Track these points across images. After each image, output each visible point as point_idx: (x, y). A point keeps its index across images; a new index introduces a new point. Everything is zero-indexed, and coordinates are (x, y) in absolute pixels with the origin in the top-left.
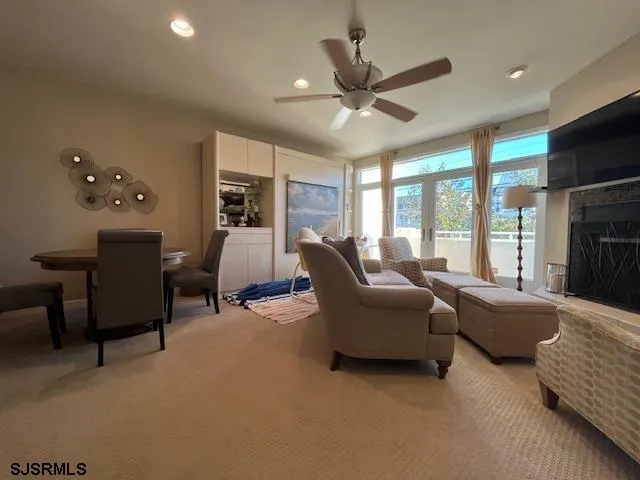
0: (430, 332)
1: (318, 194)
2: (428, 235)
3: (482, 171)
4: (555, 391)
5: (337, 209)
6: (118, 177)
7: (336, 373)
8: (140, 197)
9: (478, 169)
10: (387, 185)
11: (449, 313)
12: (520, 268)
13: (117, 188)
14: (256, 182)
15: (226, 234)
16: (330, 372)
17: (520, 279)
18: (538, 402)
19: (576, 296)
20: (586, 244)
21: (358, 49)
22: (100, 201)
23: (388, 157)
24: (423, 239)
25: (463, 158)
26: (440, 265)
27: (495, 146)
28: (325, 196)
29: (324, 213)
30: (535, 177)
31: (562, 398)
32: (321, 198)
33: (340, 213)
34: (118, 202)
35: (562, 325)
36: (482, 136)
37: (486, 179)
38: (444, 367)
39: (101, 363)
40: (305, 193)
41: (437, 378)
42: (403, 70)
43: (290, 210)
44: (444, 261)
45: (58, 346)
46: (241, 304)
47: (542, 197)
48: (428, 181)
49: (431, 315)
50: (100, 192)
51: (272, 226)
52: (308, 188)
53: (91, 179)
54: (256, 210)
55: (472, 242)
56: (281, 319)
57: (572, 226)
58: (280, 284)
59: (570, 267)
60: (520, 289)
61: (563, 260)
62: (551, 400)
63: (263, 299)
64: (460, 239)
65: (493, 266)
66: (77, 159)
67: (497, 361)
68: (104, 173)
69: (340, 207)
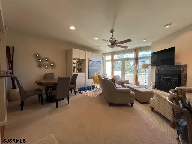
0: (130, 98)
1: (96, 63)
2: (123, 74)
3: (137, 59)
4: (153, 107)
5: (100, 67)
6: (47, 60)
7: (110, 107)
8: (52, 65)
9: (136, 59)
10: (113, 61)
11: (133, 94)
12: (145, 83)
13: (46, 63)
14: (81, 60)
15: (77, 75)
16: (109, 107)
17: (145, 85)
18: (150, 110)
19: (157, 89)
20: (159, 78)
21: (112, 35)
22: (42, 66)
23: (113, 54)
24: (122, 75)
25: (132, 55)
26: (127, 82)
27: (140, 53)
28: (98, 64)
29: (97, 68)
30: (148, 62)
31: (154, 109)
32: (97, 64)
33: (101, 68)
34: (46, 66)
35: (154, 95)
36: (137, 50)
37: (137, 61)
38: (132, 105)
39: (57, 107)
40: (93, 63)
41: (131, 107)
42: (122, 40)
43: (90, 68)
44: (128, 81)
45: (42, 104)
46: (80, 93)
47: (150, 67)
48: (123, 60)
49: (130, 94)
50: (42, 64)
51: (85, 72)
52: (94, 62)
53: (40, 60)
54: (80, 67)
55: (134, 75)
56: (92, 96)
57: (156, 74)
58: (88, 87)
59: (156, 83)
60: (145, 88)
61: (154, 81)
62: (152, 109)
63: (84, 91)
64: (130, 74)
65: (139, 82)
66: (37, 55)
67: (142, 103)
68: (44, 59)
69: (101, 66)
